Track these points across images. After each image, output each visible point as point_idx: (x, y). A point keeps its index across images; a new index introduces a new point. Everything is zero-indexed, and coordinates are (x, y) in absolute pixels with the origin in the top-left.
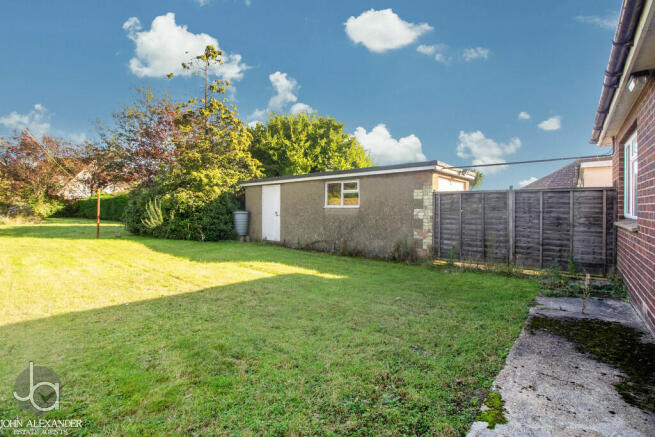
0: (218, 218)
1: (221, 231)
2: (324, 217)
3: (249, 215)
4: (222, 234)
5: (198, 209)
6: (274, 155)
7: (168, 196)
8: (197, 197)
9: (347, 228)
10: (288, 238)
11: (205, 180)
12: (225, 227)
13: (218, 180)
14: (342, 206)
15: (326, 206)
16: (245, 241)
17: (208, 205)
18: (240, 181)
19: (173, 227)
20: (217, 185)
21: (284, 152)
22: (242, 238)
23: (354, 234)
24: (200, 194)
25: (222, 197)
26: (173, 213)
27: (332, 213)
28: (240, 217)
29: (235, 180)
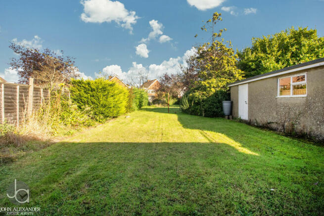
0: (213, 105)
1: (214, 112)
2: (277, 105)
3: (232, 103)
4: (215, 114)
5: (203, 101)
6: (252, 65)
7: (191, 94)
8: (203, 94)
9: (295, 113)
10: (253, 119)
11: (208, 85)
12: (216, 110)
13: (215, 85)
14: (291, 96)
15: (279, 96)
16: (229, 118)
17: (208, 98)
18: (228, 84)
19: (193, 109)
20: (214, 87)
21: (260, 62)
22: (227, 117)
23: (301, 119)
24: (205, 92)
25: (216, 94)
26: (193, 102)
27: (282, 101)
28: (226, 105)
29: (224, 83)
